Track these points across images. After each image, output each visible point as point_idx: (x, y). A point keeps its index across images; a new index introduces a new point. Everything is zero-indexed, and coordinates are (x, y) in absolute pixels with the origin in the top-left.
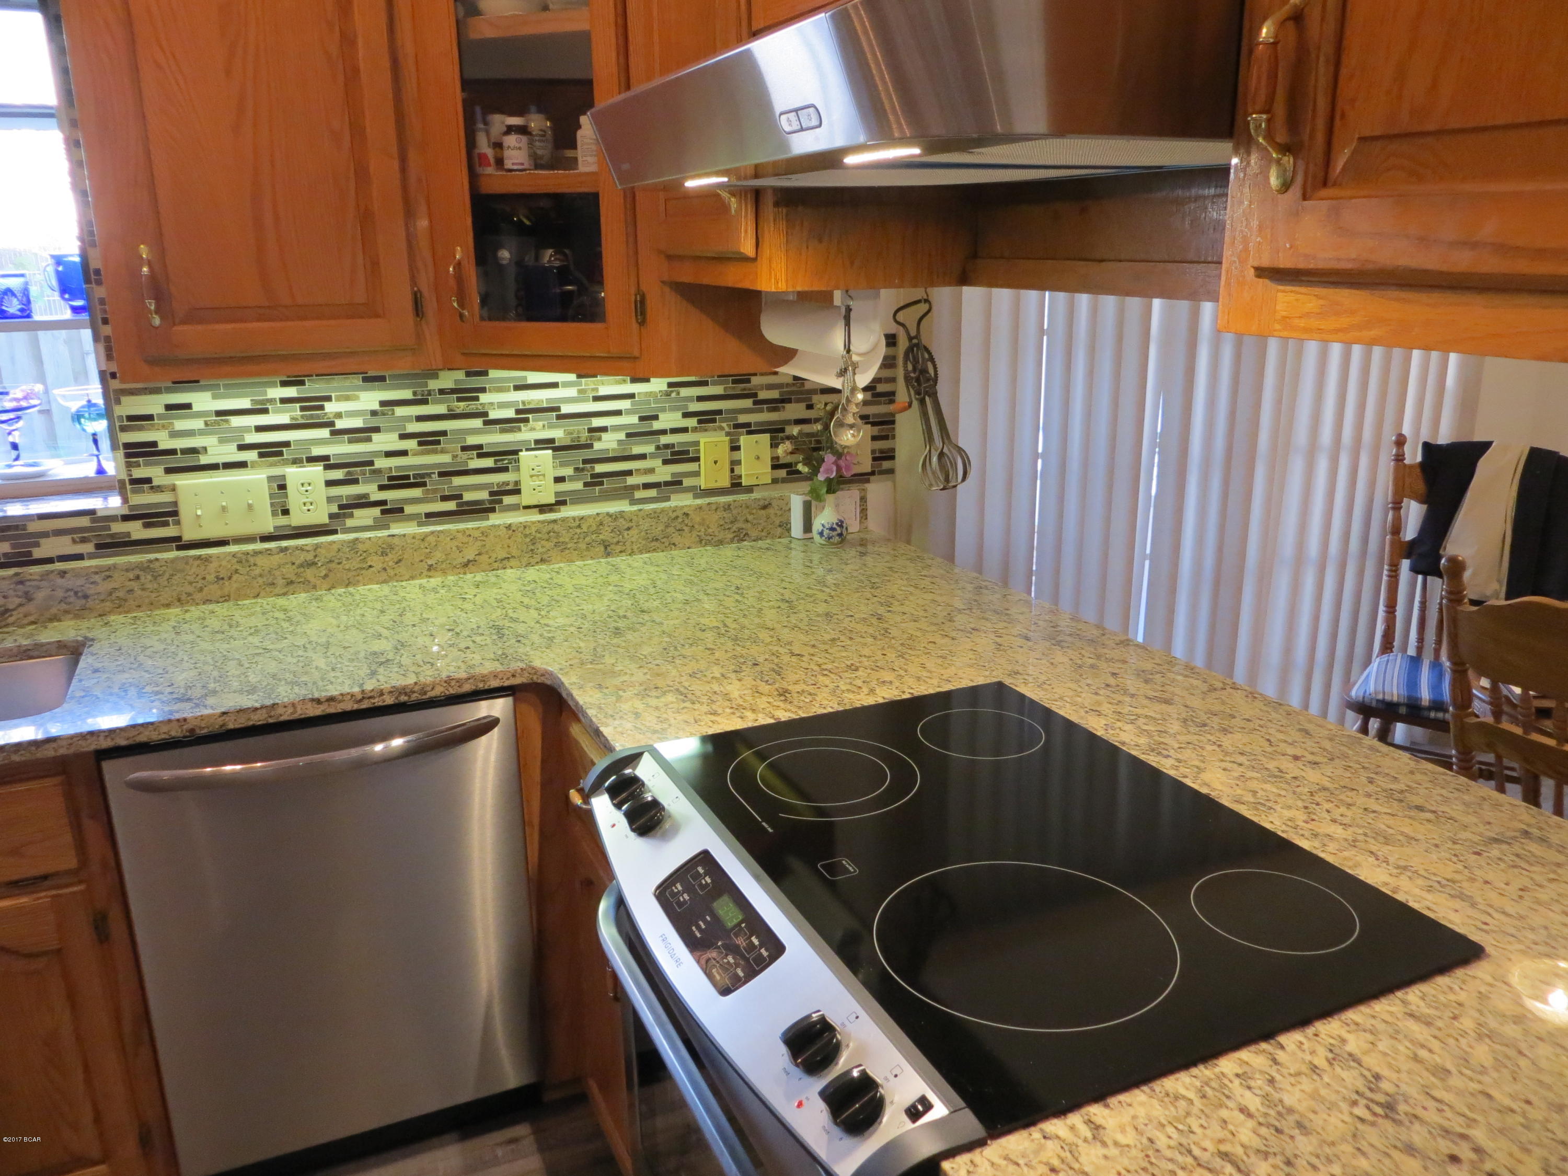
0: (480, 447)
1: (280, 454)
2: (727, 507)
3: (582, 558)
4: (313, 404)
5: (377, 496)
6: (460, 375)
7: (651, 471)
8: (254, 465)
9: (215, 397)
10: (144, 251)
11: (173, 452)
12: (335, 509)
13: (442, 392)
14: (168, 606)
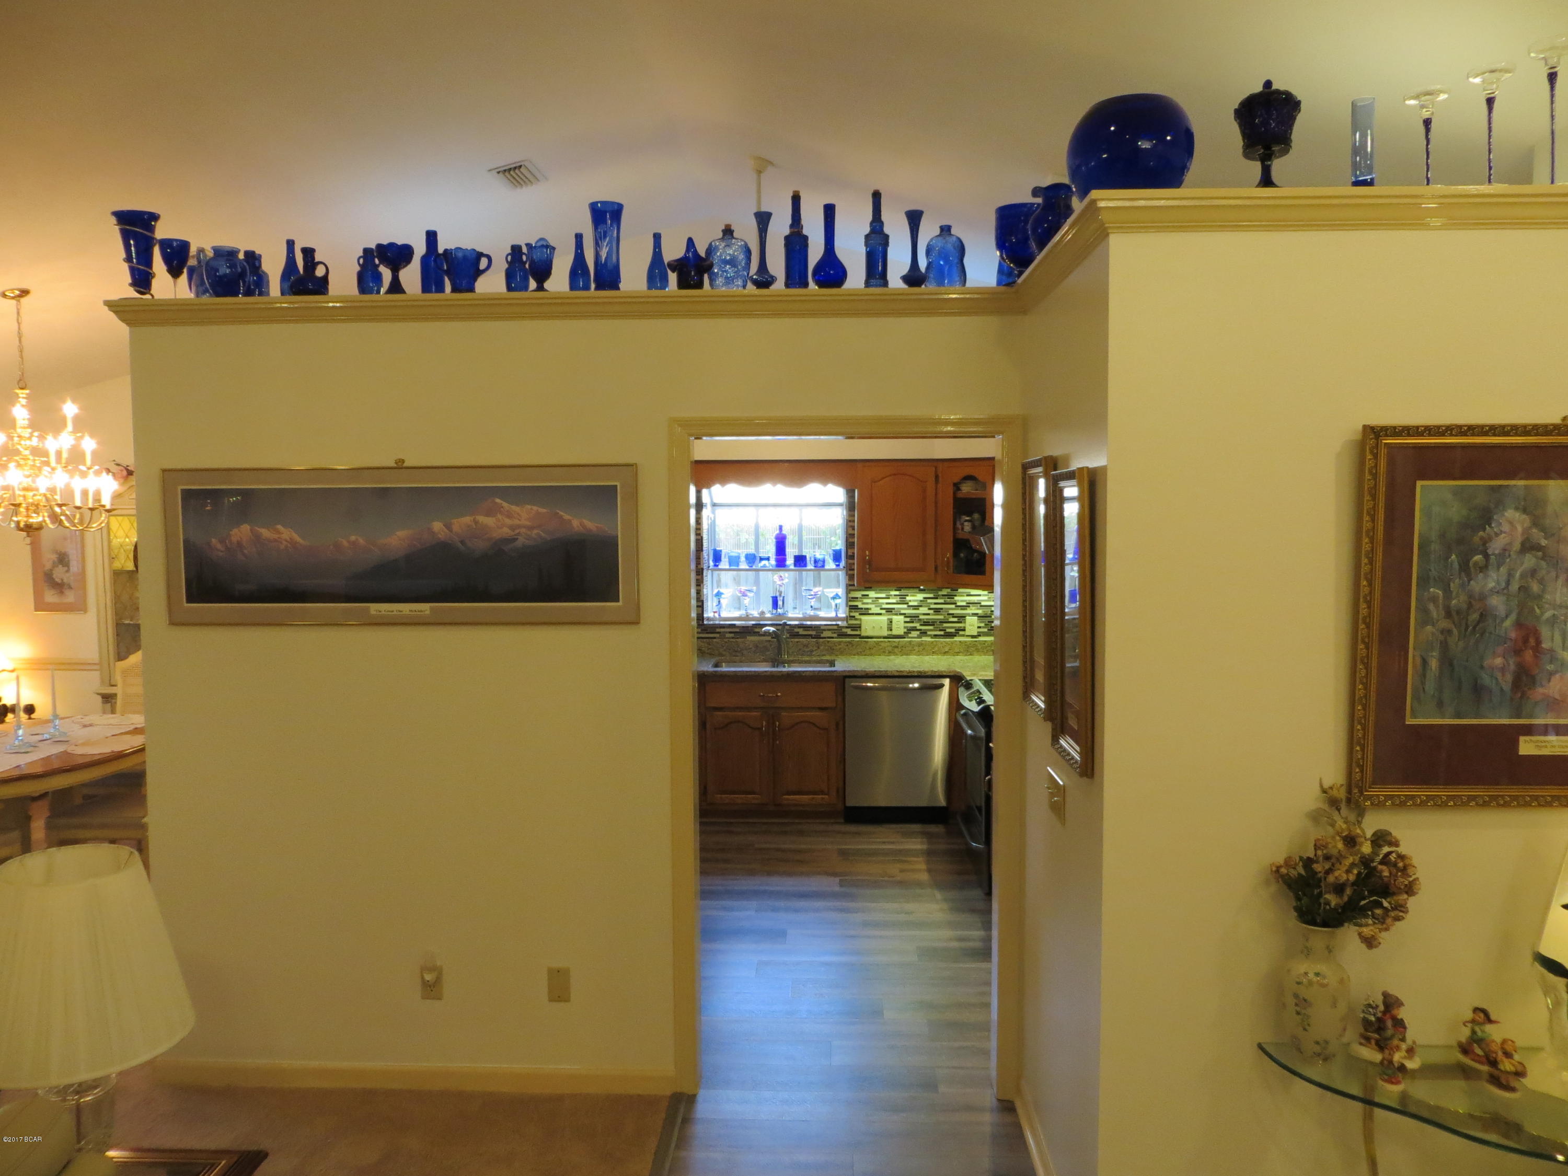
0: (953, 614)
1: (892, 612)
3: (985, 655)
4: (903, 597)
5: (919, 627)
6: (949, 590)
8: (884, 614)
9: (876, 593)
10: (867, 553)
11: (862, 609)
12: (906, 630)
13: (943, 595)
14: (854, 655)
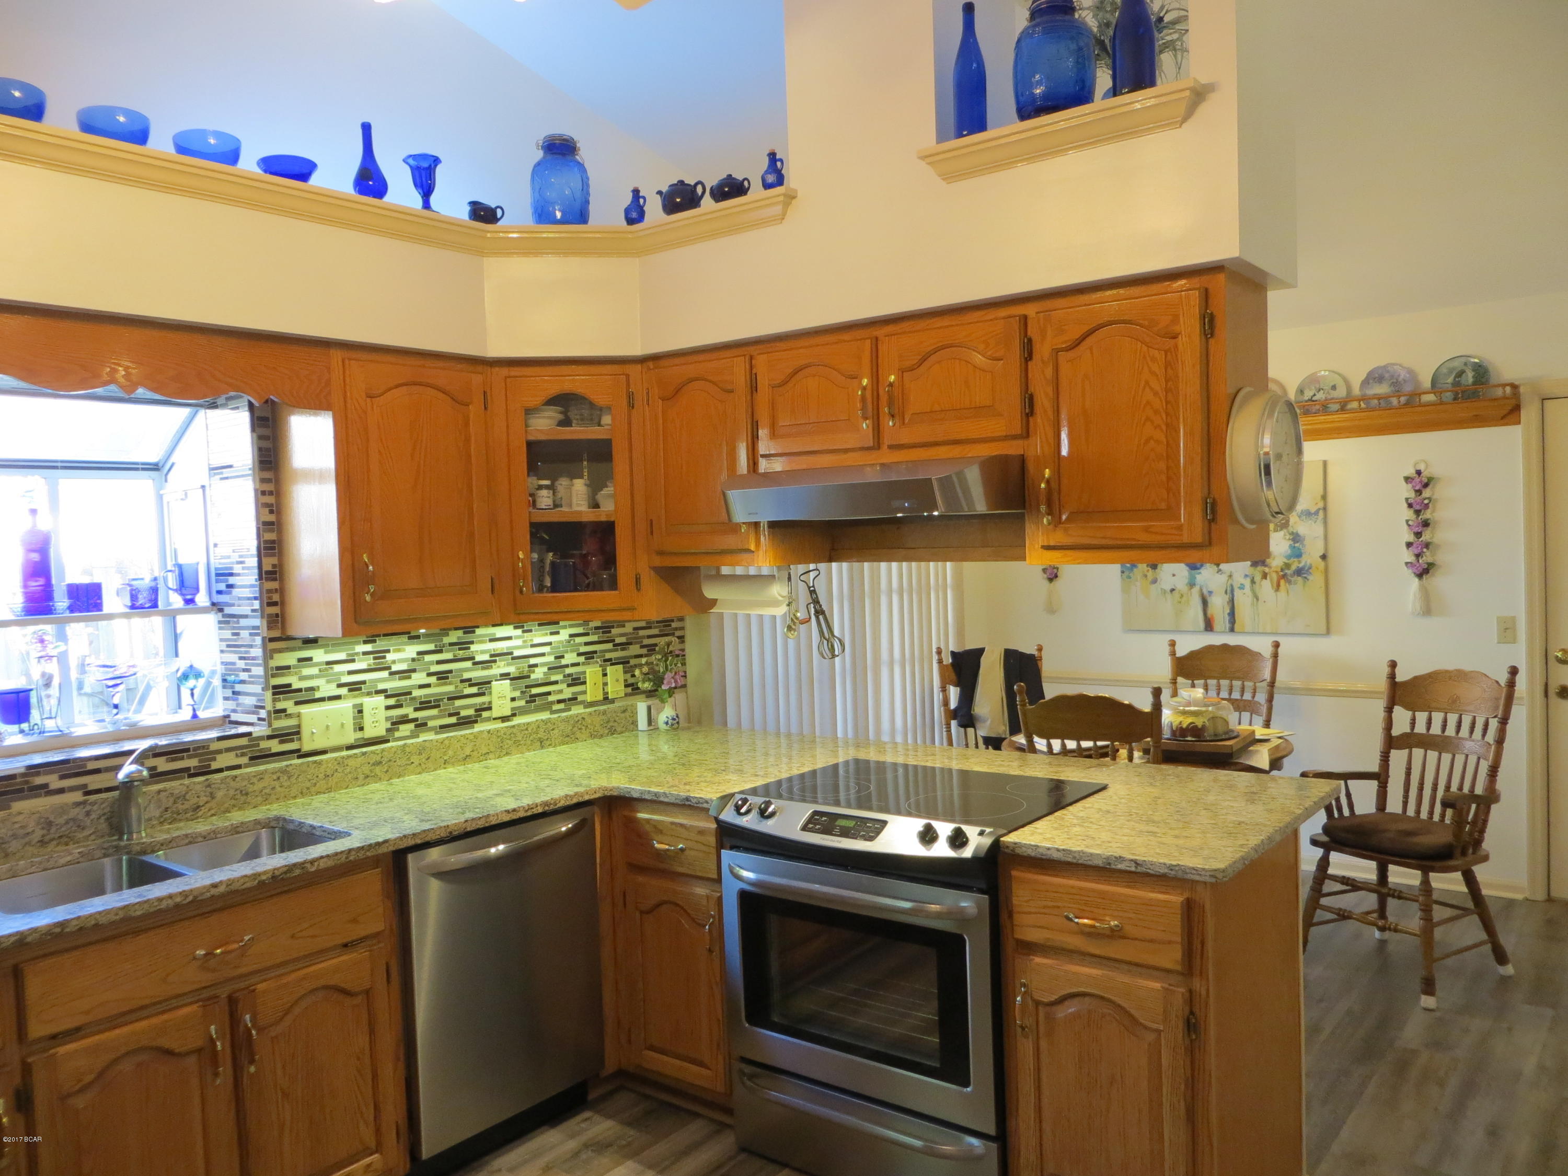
0: (470, 680)
1: (360, 689)
2: (604, 713)
3: (529, 750)
4: (379, 655)
5: (413, 715)
6: (460, 633)
7: (561, 691)
8: (346, 697)
9: (326, 652)
10: (365, 558)
11: (300, 690)
12: (389, 725)
13: (451, 644)
14: (295, 798)
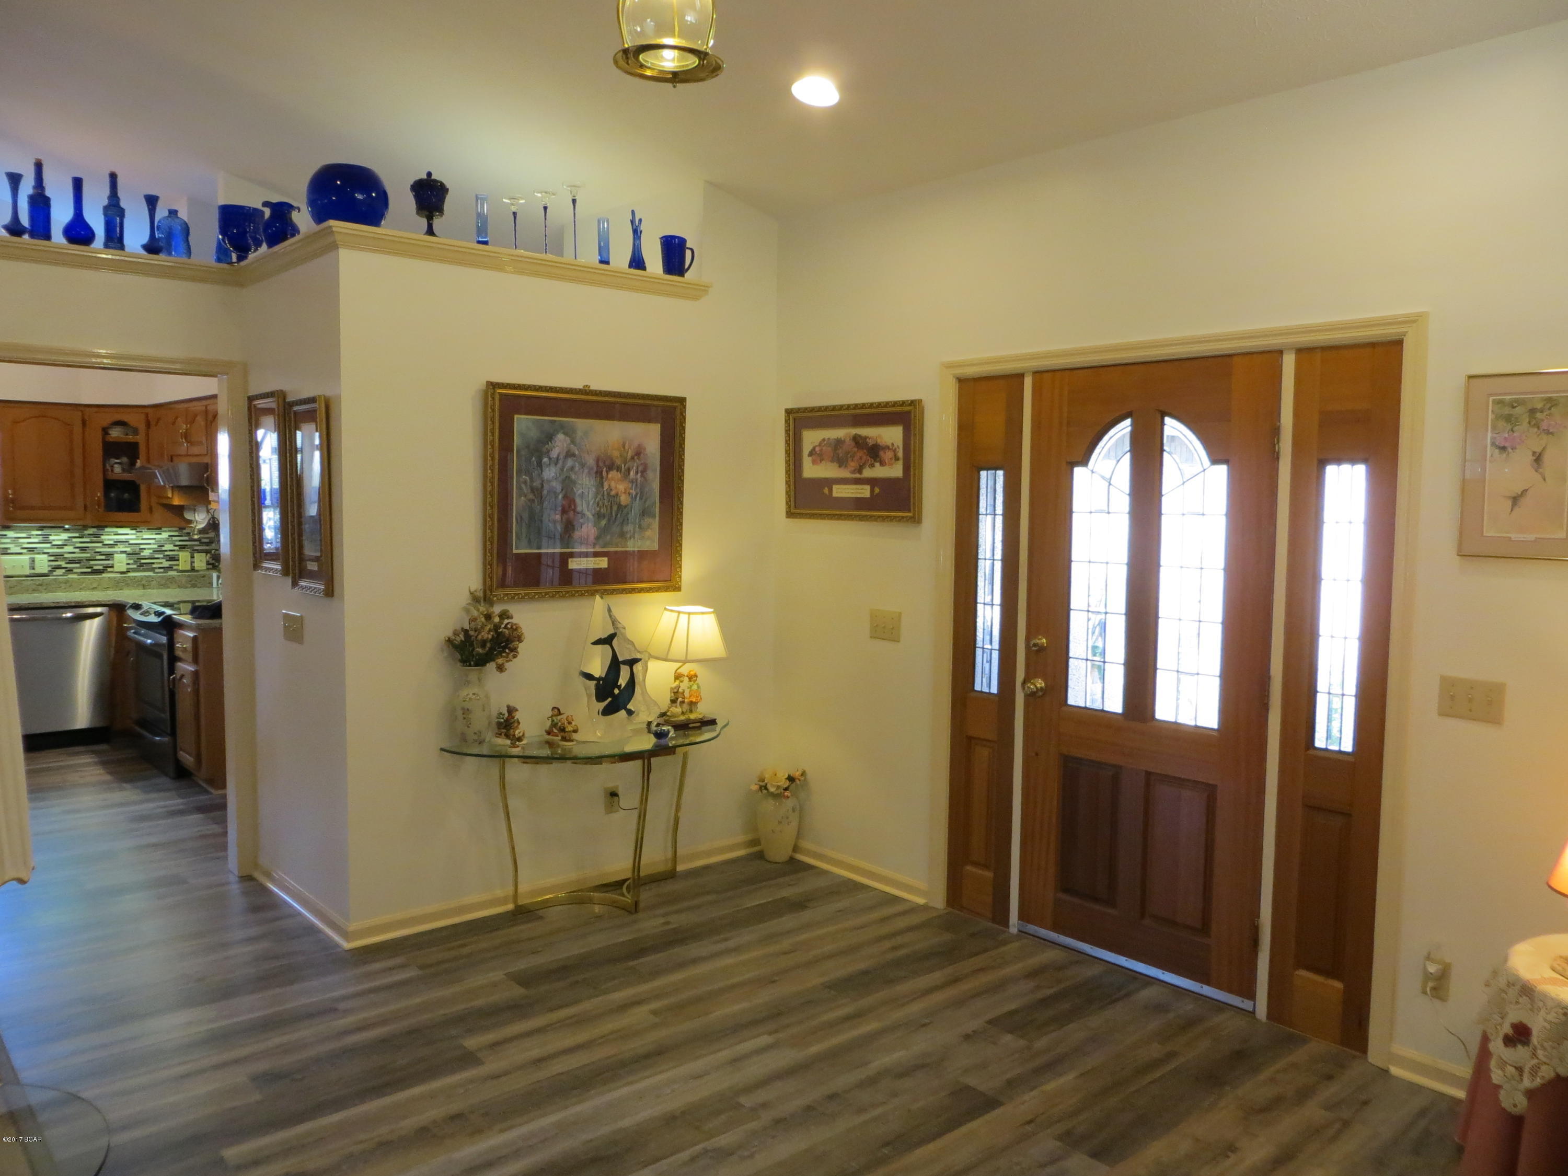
0: (101, 552)
1: (33, 551)
2: (189, 576)
3: (135, 589)
4: (46, 536)
5: (64, 565)
6: (95, 530)
7: (161, 563)
8: (25, 554)
9: (15, 533)
10: (10, 491)
12: (50, 569)
13: (89, 534)
